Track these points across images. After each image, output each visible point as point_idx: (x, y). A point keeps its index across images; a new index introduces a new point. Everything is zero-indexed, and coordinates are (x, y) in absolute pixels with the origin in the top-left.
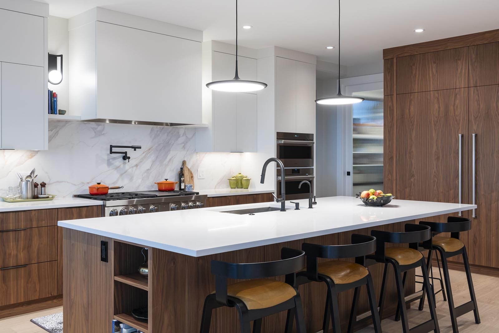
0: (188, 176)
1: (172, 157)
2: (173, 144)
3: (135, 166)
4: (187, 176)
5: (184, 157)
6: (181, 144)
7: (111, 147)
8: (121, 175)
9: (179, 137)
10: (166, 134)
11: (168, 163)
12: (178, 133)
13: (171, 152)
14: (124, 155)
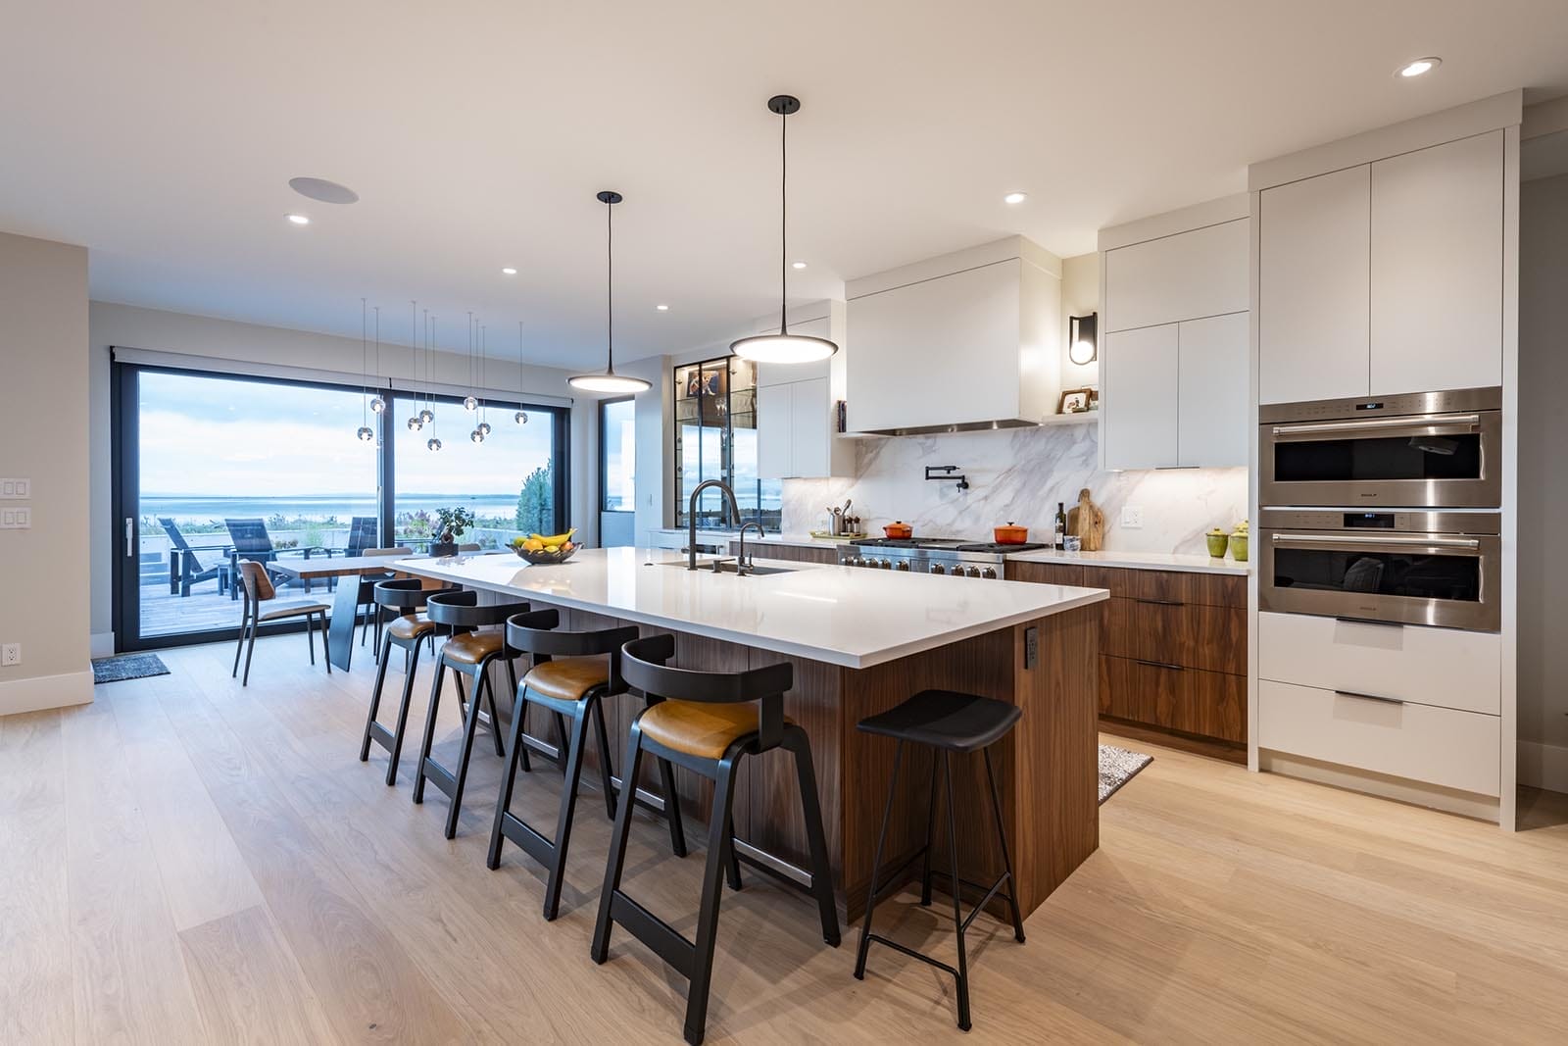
0: (1087, 521)
1: (1058, 483)
2: (1059, 459)
3: (983, 499)
4: (1085, 519)
5: (1086, 482)
6: (1078, 457)
7: (928, 469)
8: (960, 513)
9: (1074, 443)
10: (1044, 440)
11: (1048, 495)
12: (1072, 435)
13: (1055, 473)
14: (960, 481)
